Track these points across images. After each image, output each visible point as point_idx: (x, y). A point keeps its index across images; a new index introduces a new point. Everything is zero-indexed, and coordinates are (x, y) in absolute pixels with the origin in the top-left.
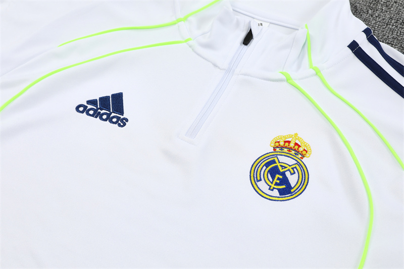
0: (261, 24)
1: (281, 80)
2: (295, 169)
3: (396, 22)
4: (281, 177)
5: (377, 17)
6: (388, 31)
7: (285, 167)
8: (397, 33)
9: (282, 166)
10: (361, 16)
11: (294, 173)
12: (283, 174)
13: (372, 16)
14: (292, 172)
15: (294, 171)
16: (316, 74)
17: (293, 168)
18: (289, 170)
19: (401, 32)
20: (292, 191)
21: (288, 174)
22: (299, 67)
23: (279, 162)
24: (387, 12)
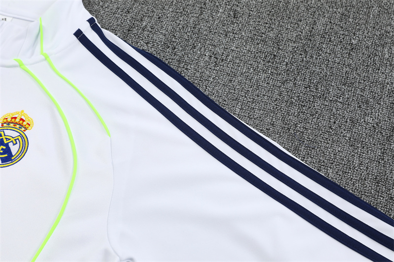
0: (5, 19)
1: (15, 66)
2: (17, 140)
3: (122, 11)
4: (4, 148)
5: (106, 7)
6: (114, 20)
7: (9, 139)
8: (122, 20)
9: (6, 138)
10: (93, 7)
11: (16, 143)
12: (7, 145)
13: (102, 7)
14: (15, 142)
15: (16, 142)
16: (46, 59)
17: (15, 140)
18: (12, 141)
19: (124, 19)
20: (13, 158)
21: (11, 145)
22: (32, 54)
23: (5, 135)
24: (115, 3)
